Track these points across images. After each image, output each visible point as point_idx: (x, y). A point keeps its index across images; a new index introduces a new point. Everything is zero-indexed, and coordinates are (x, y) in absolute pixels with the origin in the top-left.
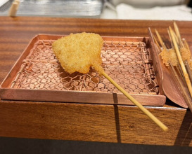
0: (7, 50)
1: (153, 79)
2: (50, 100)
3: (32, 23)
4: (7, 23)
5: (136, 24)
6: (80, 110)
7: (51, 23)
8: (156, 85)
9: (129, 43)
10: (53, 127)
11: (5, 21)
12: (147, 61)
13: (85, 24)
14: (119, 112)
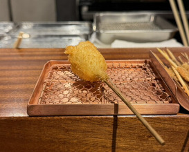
1: (164, 91)
2: (75, 114)
3: (37, 53)
4: (14, 54)
8: (168, 96)
10: (75, 141)
11: (11, 52)
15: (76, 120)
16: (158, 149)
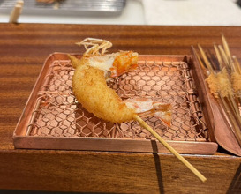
0: (14, 75)
1: (200, 118)
5: (173, 33)
6: (112, 159)
7: (65, 33)
8: (204, 128)
9: (167, 63)
10: (79, 178)
12: (191, 92)
13: (108, 33)
14: (161, 161)
15: (78, 156)
16: (186, 191)
